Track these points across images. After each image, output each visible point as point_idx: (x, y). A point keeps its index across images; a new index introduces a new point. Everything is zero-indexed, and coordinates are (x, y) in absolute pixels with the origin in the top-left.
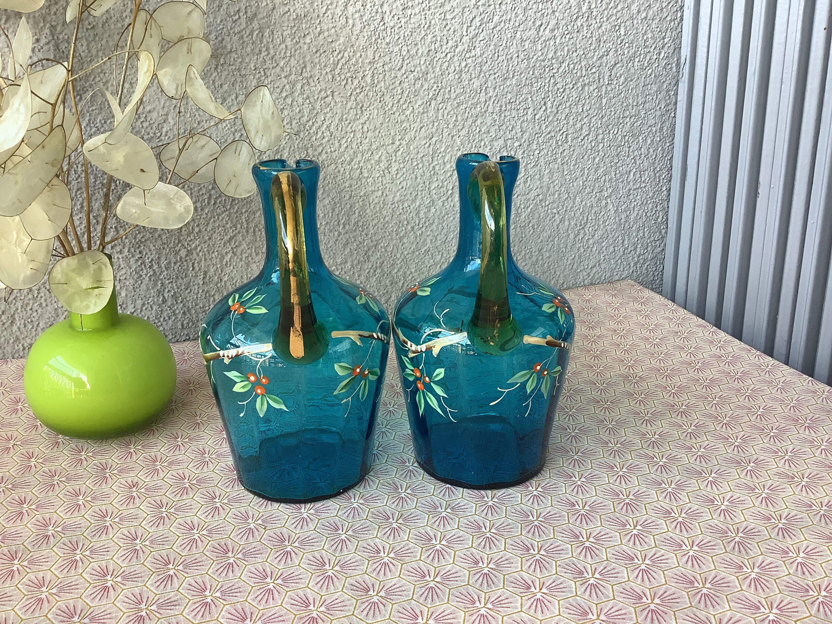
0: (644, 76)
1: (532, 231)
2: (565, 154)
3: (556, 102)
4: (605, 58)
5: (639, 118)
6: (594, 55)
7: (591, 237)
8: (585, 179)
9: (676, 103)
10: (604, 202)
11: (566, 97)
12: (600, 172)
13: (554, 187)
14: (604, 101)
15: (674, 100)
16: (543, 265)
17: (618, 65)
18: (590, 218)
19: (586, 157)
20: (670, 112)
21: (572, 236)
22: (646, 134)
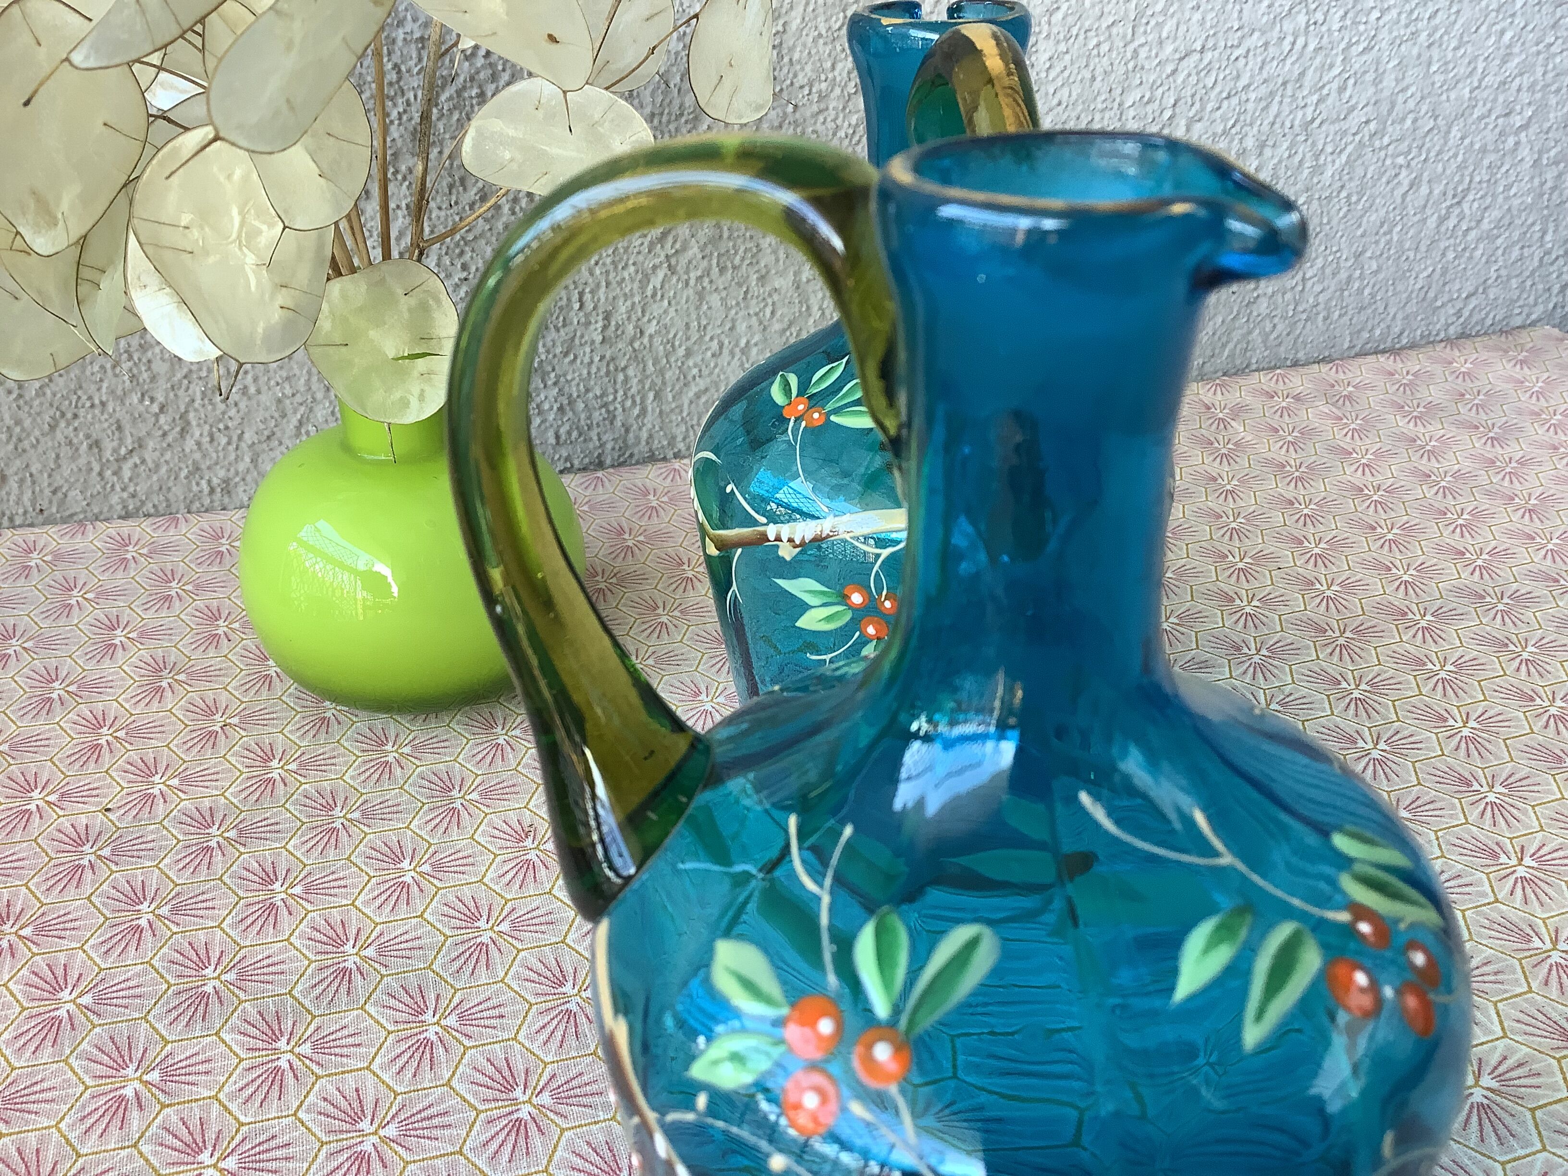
1: (1345, 209)
8: (1476, 84)
12: (1512, 65)
13: (1405, 102)
16: (1360, 291)
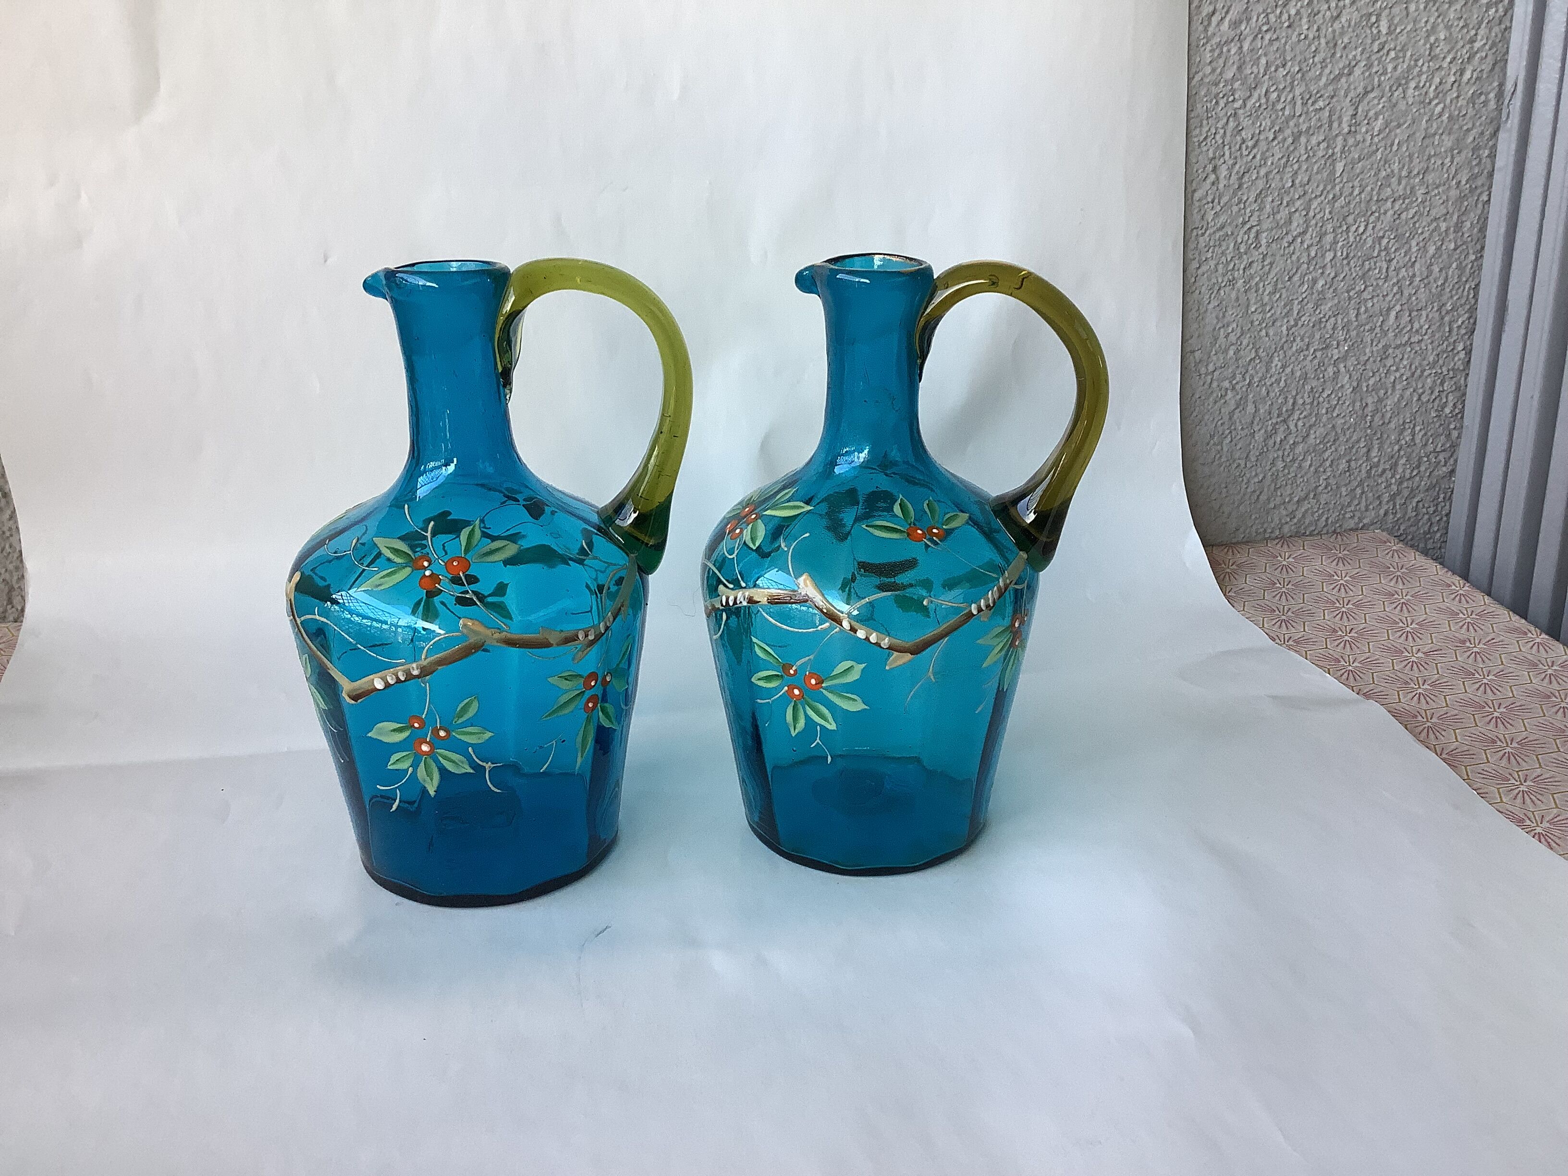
0: (1426, 118)
2: (1252, 271)
3: (1237, 166)
4: (1343, 80)
5: (1412, 202)
6: (1321, 74)
7: (1300, 439)
8: (1292, 323)
9: (1491, 175)
10: (1331, 370)
11: (1258, 157)
12: (1326, 308)
13: (1227, 337)
14: (1339, 167)
15: (1489, 167)
17: (1372, 95)
18: (1301, 401)
19: (1296, 278)
20: (1479, 191)
21: (1259, 436)
22: (1426, 235)
